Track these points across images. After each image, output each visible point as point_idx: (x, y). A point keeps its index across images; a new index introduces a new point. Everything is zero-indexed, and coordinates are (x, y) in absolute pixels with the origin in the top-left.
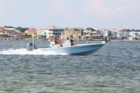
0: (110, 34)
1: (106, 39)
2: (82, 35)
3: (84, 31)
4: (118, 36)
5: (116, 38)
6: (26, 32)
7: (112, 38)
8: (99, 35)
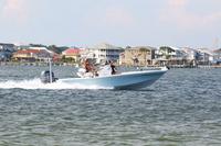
0: (198, 56)
1: (191, 64)
2: (153, 57)
3: (157, 52)
4: (211, 59)
5: (207, 63)
6: (64, 53)
7: (201, 64)
8: (181, 59)
